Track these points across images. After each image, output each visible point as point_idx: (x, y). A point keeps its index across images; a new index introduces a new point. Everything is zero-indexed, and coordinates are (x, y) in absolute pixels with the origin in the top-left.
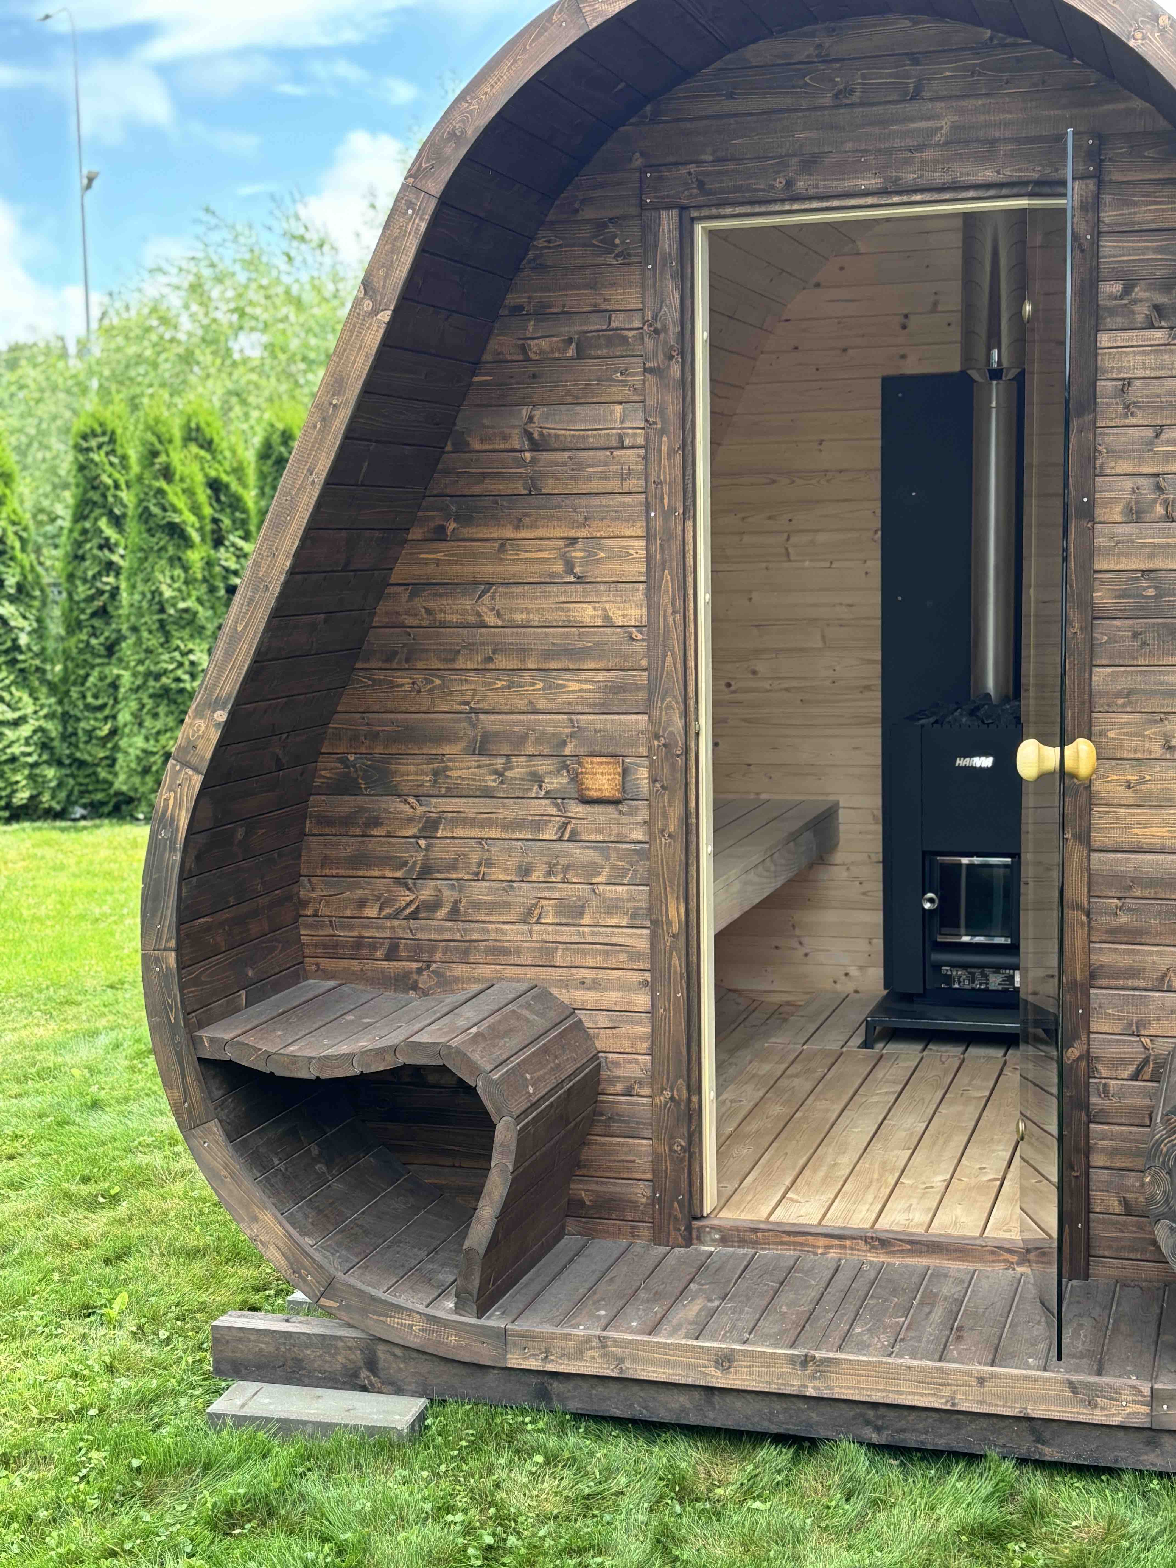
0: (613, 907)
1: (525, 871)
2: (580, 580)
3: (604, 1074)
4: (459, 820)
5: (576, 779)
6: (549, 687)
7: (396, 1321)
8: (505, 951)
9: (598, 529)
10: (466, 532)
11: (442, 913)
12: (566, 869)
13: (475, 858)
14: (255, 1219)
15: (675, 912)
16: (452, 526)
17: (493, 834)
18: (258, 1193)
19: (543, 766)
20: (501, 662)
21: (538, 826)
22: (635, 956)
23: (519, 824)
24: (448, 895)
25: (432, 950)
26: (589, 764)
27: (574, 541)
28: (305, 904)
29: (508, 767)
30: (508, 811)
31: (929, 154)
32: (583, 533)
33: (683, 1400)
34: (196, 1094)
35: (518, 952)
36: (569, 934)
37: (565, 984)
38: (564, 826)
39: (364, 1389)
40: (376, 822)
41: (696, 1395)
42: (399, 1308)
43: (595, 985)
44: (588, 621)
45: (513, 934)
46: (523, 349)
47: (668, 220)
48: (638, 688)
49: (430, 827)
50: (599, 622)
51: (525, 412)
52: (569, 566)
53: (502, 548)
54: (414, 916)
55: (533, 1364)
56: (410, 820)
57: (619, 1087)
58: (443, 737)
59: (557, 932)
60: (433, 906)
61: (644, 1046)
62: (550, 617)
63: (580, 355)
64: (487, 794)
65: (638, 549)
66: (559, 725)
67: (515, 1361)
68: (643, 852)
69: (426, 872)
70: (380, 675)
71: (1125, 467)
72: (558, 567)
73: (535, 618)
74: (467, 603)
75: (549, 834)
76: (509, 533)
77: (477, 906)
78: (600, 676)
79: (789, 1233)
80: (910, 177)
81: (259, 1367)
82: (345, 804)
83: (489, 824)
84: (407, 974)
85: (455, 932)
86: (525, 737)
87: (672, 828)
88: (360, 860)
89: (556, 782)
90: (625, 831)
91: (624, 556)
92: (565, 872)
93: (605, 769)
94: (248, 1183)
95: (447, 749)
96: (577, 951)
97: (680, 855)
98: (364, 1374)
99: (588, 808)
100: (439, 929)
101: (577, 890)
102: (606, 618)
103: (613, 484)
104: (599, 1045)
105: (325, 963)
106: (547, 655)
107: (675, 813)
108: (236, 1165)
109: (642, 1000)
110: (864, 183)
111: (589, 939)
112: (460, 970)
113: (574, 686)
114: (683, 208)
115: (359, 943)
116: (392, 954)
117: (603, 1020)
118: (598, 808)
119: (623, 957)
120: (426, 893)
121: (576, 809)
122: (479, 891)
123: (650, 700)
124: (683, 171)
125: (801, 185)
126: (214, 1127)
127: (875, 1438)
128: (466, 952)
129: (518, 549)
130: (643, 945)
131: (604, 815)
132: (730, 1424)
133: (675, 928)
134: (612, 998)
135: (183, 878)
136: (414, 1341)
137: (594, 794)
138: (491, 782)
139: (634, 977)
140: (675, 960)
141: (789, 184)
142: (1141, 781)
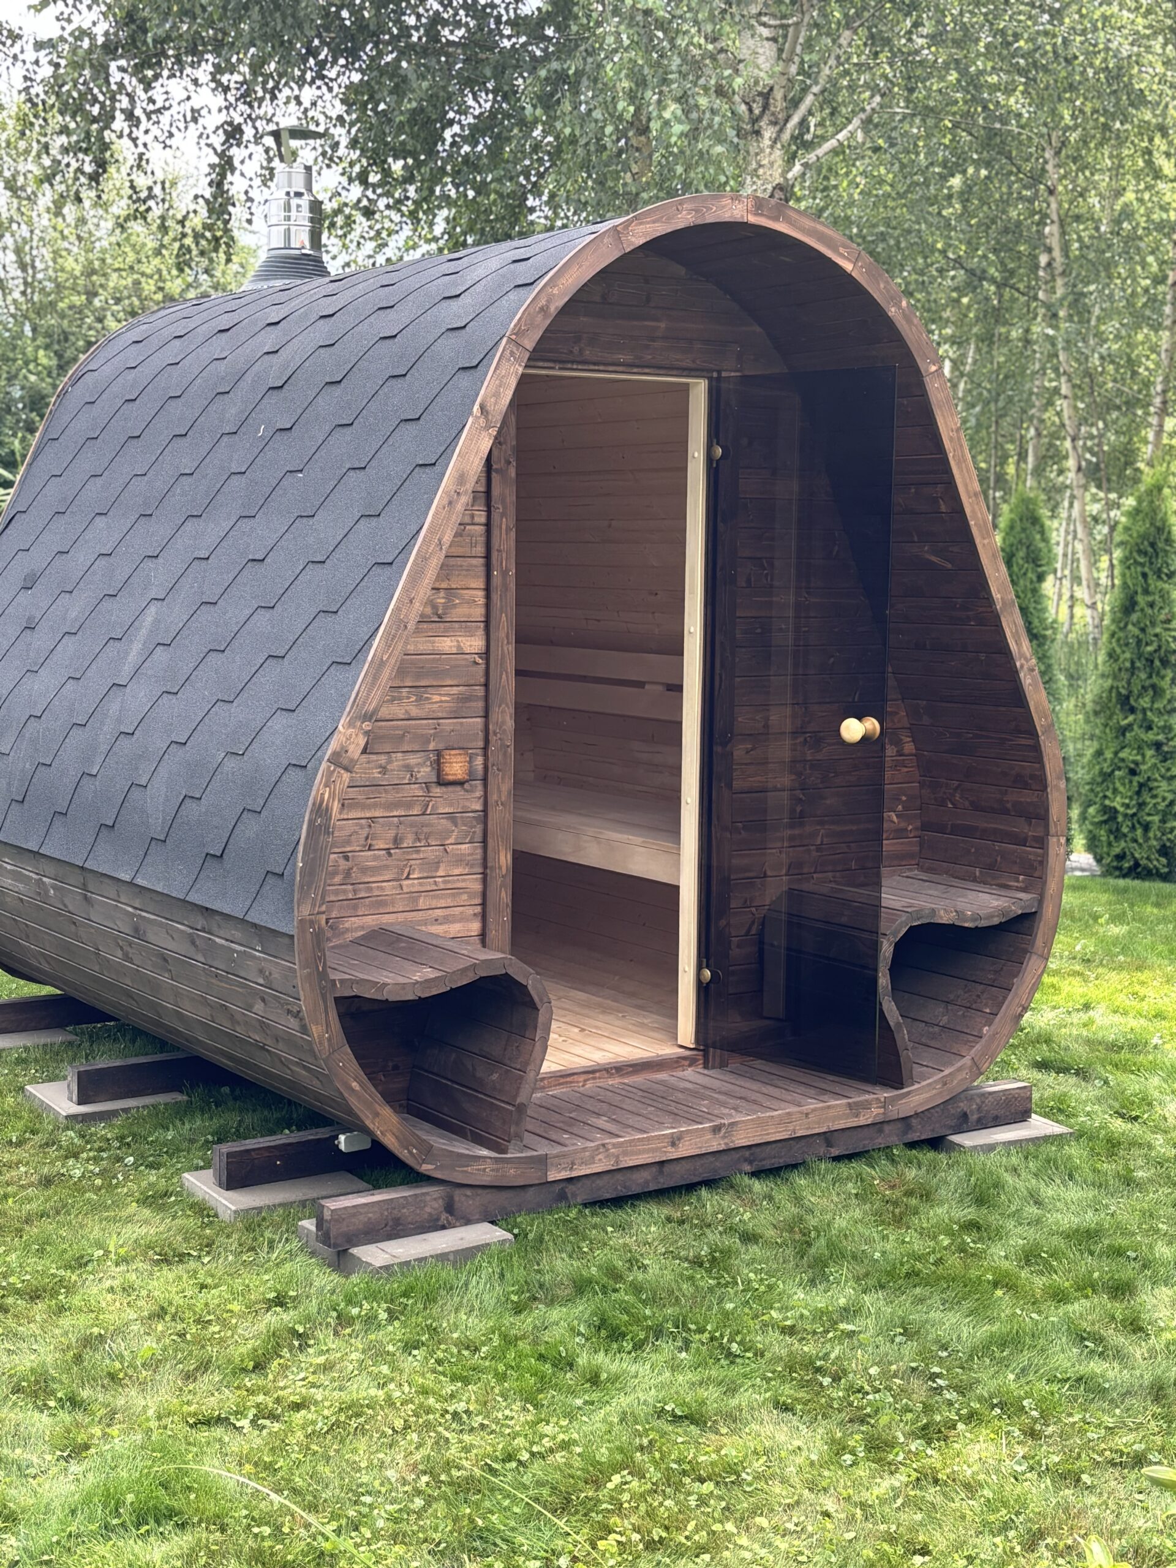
0: (459, 860)
1: (399, 840)
2: (442, 620)
5: (438, 767)
6: (420, 699)
8: (383, 904)
9: (453, 583)
12: (428, 836)
13: (363, 833)
15: (504, 859)
17: (377, 814)
19: (414, 759)
21: (409, 805)
22: (471, 895)
23: (396, 805)
26: (448, 756)
29: (389, 762)
30: (388, 796)
32: (444, 585)
33: (645, 1175)
35: (393, 902)
36: (428, 884)
37: (425, 922)
38: (427, 804)
39: (443, 1228)
41: (654, 1169)
42: (477, 1158)
43: (447, 920)
44: (447, 650)
45: (389, 889)
50: (454, 650)
52: (435, 609)
55: (564, 1175)
59: (421, 884)
62: (422, 647)
64: (374, 783)
65: (479, 597)
66: (426, 728)
67: (552, 1175)
72: (428, 610)
75: (417, 810)
77: (364, 870)
78: (455, 690)
79: (562, 1076)
81: (366, 1233)
83: (375, 806)
85: (347, 893)
86: (402, 738)
87: (503, 798)
89: (423, 771)
90: (468, 804)
91: (469, 603)
92: (426, 839)
93: (459, 759)
96: (434, 897)
97: (508, 817)
98: (444, 1216)
99: (444, 789)
101: (434, 851)
102: (459, 647)
103: (465, 551)
107: (506, 788)
109: (475, 927)
110: (622, 358)
111: (442, 886)
113: (436, 698)
118: (451, 789)
119: (465, 897)
121: (436, 791)
122: (366, 859)
128: (356, 907)
130: (477, 886)
131: (454, 793)
132: (672, 1184)
133: (504, 871)
134: (456, 928)
136: (483, 1180)
137: (451, 778)
139: (470, 911)
140: (503, 894)
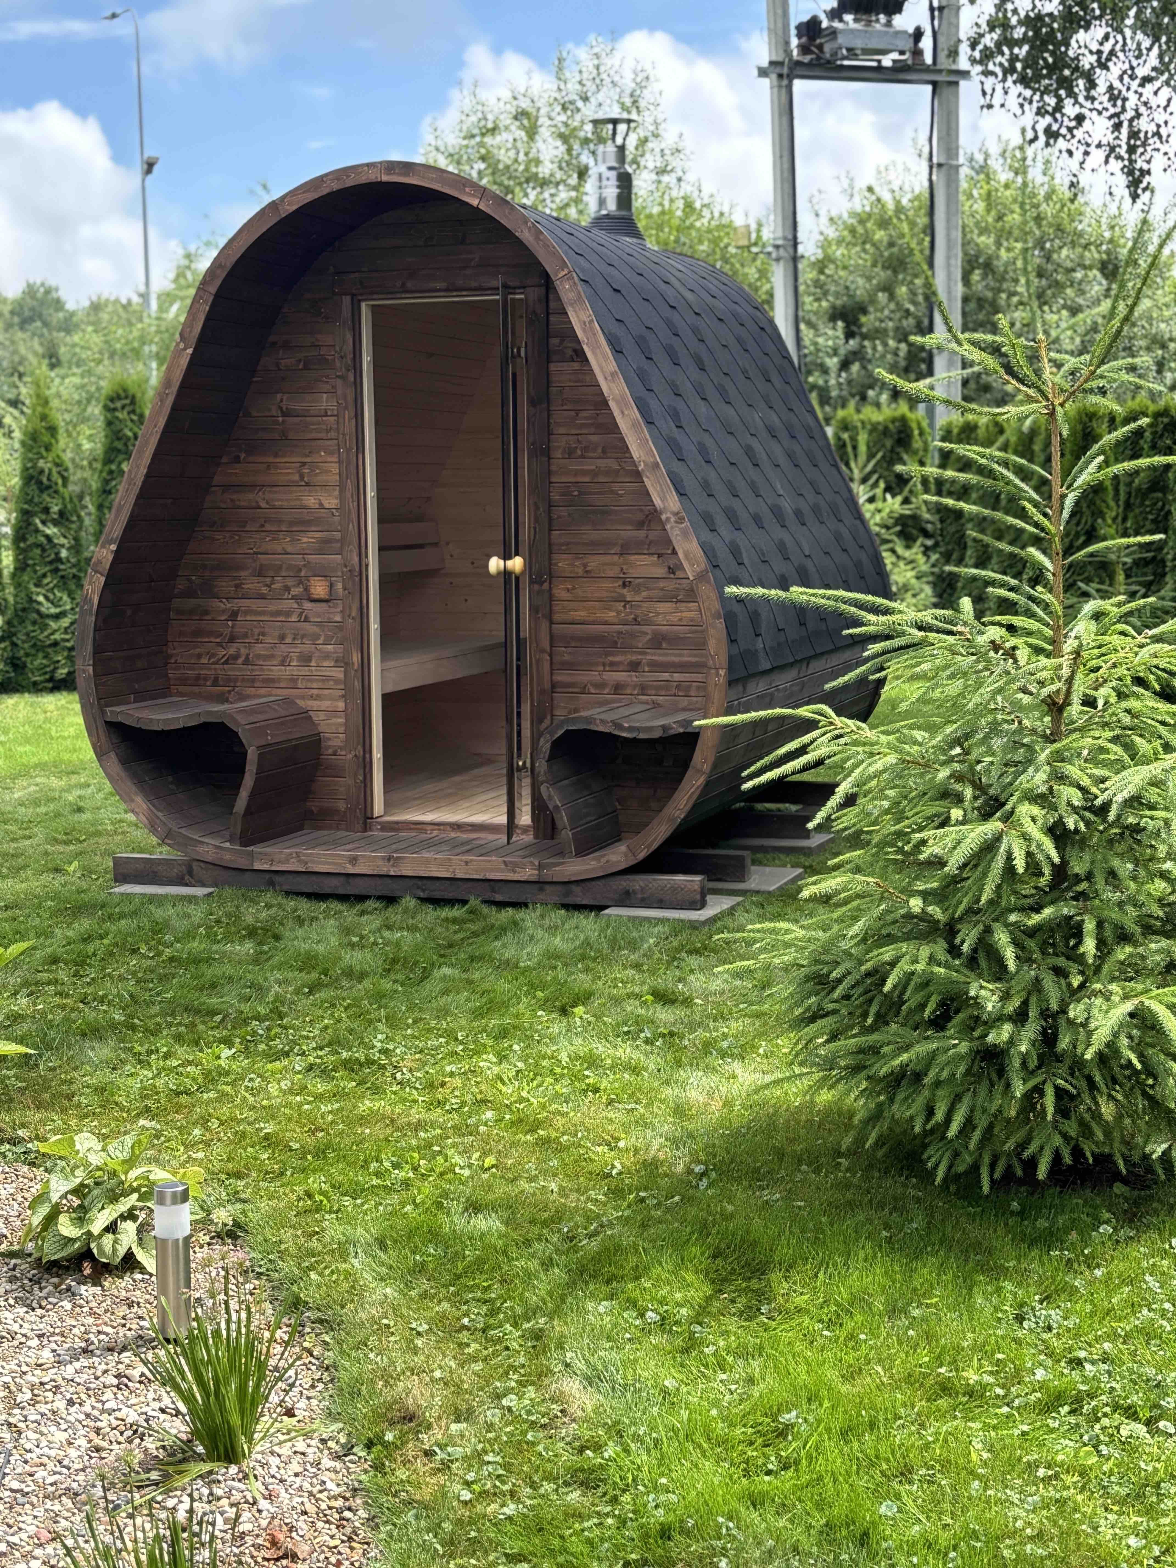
0: (327, 656)
1: (282, 637)
2: (307, 484)
3: (323, 744)
4: (249, 611)
5: (306, 589)
6: (293, 540)
7: (201, 849)
8: (272, 681)
9: (314, 458)
10: (251, 459)
11: (240, 661)
12: (303, 637)
13: (256, 631)
14: (132, 801)
15: (356, 658)
16: (243, 456)
17: (265, 619)
18: (134, 788)
19: (290, 582)
20: (268, 527)
21: (288, 614)
22: (337, 682)
23: (278, 613)
24: (244, 651)
25: (236, 681)
26: (313, 581)
27: (304, 464)
28: (171, 656)
29: (273, 583)
30: (274, 606)
31: (468, 272)
32: (308, 460)
33: (337, 881)
34: (103, 738)
35: (279, 680)
36: (305, 671)
37: (303, 698)
38: (301, 614)
40: (207, 612)
42: (202, 843)
43: (318, 698)
44: (312, 506)
45: (277, 671)
46: (277, 365)
47: (346, 300)
48: (337, 541)
49: (234, 615)
50: (317, 506)
51: (279, 396)
52: (302, 477)
53: (268, 467)
54: (226, 662)
55: (266, 867)
56: (224, 611)
57: (330, 751)
58: (240, 568)
59: (298, 670)
60: (236, 657)
61: (342, 730)
62: (293, 503)
63: (306, 368)
64: (262, 597)
65: (335, 468)
66: (297, 560)
67: (257, 866)
68: (340, 627)
69: (232, 639)
70: (207, 534)
71: (562, 430)
72: (296, 477)
73: (285, 504)
74: (251, 496)
75: (294, 618)
76: (271, 460)
77: (259, 656)
78: (318, 535)
80: (460, 283)
81: (135, 877)
82: (192, 602)
83: (263, 613)
84: (223, 694)
85: (247, 671)
86: (280, 567)
87: (354, 614)
88: (198, 633)
89: (297, 591)
90: (331, 616)
91: (328, 472)
93: (321, 583)
94: (129, 783)
95: (242, 573)
96: (309, 680)
97: (358, 628)
98: (187, 877)
99: (313, 604)
100: (240, 670)
101: (307, 647)
102: (321, 504)
103: (322, 435)
104: (321, 729)
105: (181, 688)
106: (292, 523)
107: (355, 606)
108: (123, 774)
109: (341, 705)
111: (315, 673)
112: (250, 691)
113: (305, 540)
114: (353, 296)
115: (198, 678)
116: (215, 683)
117: (322, 716)
118: (318, 604)
119: (331, 683)
120: (232, 651)
121: (307, 605)
122: (259, 649)
123: (341, 548)
124: (353, 276)
125: (409, 285)
126: (112, 755)
127: (422, 895)
128: (253, 681)
129: (277, 468)
130: (341, 676)
131: (322, 607)
133: (356, 667)
134: (326, 704)
135: (96, 629)
136: (209, 859)
137: (316, 597)
138: (265, 590)
139: (337, 693)
140: (356, 683)
141: (403, 284)
142: (574, 588)
